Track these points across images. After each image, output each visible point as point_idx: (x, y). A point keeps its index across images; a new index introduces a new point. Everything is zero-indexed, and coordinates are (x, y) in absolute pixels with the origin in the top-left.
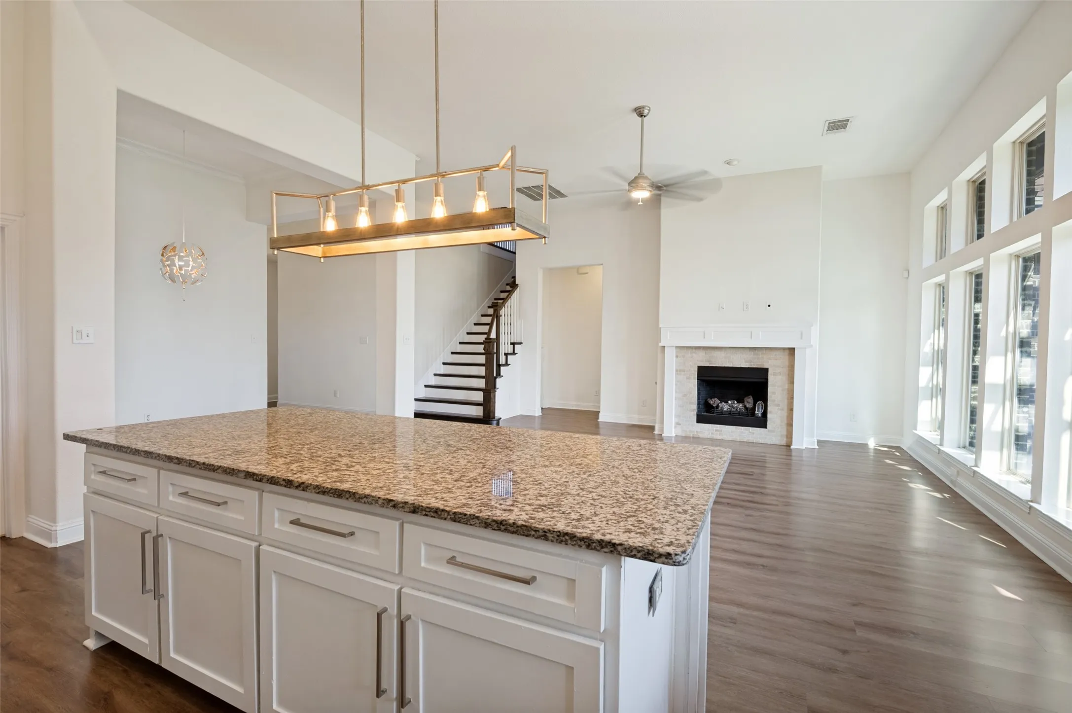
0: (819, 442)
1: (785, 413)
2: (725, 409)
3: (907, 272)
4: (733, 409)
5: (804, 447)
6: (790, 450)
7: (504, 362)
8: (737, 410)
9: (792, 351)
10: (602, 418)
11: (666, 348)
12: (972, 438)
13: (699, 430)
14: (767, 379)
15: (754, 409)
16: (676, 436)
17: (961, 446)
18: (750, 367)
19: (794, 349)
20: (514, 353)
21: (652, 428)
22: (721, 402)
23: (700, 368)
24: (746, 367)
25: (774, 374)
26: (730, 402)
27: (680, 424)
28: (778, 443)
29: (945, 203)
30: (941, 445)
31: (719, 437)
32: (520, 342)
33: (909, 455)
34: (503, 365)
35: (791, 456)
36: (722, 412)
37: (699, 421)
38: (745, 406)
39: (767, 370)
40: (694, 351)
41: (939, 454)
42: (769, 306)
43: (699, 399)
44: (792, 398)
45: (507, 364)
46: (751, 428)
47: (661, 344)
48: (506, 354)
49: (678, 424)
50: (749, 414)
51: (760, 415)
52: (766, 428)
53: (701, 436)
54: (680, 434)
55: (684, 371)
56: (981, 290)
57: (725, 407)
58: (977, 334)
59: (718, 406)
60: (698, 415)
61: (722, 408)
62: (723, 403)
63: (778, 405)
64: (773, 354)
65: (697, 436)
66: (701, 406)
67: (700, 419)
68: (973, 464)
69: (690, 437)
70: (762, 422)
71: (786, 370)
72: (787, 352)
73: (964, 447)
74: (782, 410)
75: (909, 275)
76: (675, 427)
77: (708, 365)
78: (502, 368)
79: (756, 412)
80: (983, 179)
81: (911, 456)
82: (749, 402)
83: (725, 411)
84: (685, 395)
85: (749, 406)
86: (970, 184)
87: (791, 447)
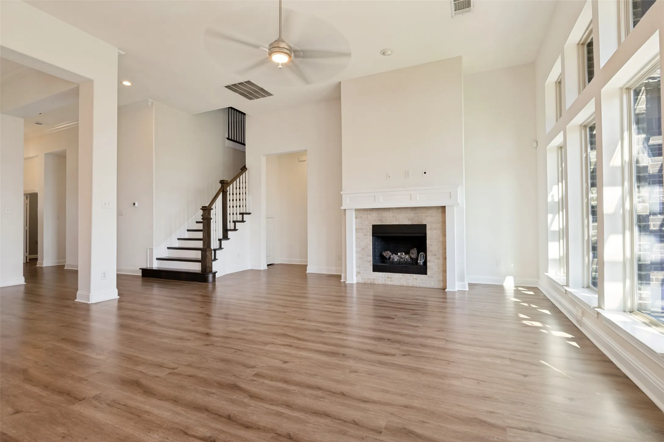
0: (470, 285)
1: (441, 261)
2: (396, 260)
3: (536, 142)
4: (401, 260)
5: (456, 290)
6: (445, 293)
7: (232, 228)
8: (404, 260)
9: (444, 208)
10: (309, 270)
11: (346, 210)
12: (594, 278)
13: (375, 278)
14: (426, 234)
15: (417, 259)
16: (357, 283)
17: (585, 286)
18: (412, 224)
19: (445, 207)
20: (243, 221)
21: (339, 277)
22: (393, 254)
23: (374, 227)
24: (409, 224)
25: (431, 229)
26: (399, 254)
27: (360, 273)
28: (436, 287)
29: (560, 79)
30: (567, 285)
31: (390, 283)
32: (249, 212)
33: (543, 295)
34: (231, 230)
35: (445, 298)
36: (393, 263)
37: (374, 270)
38: (410, 257)
39: (425, 225)
40: (369, 212)
41: (566, 293)
42: (425, 173)
43: (374, 252)
44: (445, 249)
45: (235, 230)
46: (414, 275)
47: (342, 208)
48: (235, 222)
49: (358, 273)
50: (414, 263)
51: (422, 264)
52: (426, 274)
53: (376, 282)
54: (361, 281)
55: (362, 229)
56: (595, 142)
57: (396, 258)
58: (594, 182)
59: (390, 258)
60: (374, 266)
61: (393, 259)
62: (394, 255)
63: (435, 255)
64: (430, 212)
65: (373, 283)
66: (377, 258)
67: (376, 269)
68: (596, 304)
69: (368, 284)
70: (423, 270)
71: (440, 225)
72: (440, 210)
73: (588, 287)
74: (439, 259)
75: (537, 145)
76: (357, 276)
77: (380, 224)
78: (229, 233)
79: (419, 262)
80: (591, 38)
81: (545, 296)
82: (414, 253)
83: (395, 261)
84: (363, 249)
85: (414, 256)
86: (580, 46)
87: (446, 290)
